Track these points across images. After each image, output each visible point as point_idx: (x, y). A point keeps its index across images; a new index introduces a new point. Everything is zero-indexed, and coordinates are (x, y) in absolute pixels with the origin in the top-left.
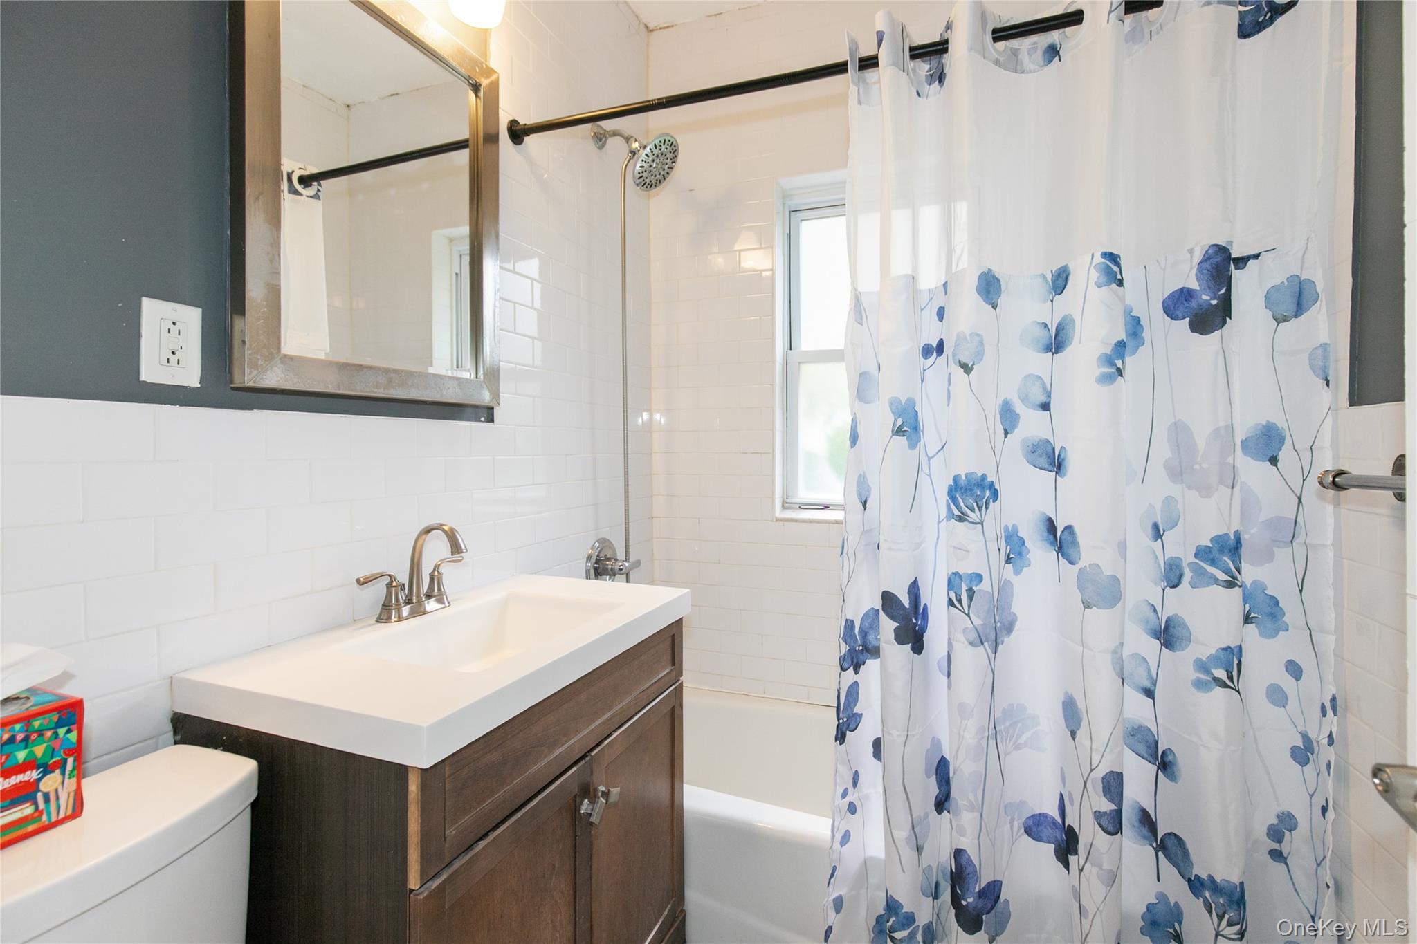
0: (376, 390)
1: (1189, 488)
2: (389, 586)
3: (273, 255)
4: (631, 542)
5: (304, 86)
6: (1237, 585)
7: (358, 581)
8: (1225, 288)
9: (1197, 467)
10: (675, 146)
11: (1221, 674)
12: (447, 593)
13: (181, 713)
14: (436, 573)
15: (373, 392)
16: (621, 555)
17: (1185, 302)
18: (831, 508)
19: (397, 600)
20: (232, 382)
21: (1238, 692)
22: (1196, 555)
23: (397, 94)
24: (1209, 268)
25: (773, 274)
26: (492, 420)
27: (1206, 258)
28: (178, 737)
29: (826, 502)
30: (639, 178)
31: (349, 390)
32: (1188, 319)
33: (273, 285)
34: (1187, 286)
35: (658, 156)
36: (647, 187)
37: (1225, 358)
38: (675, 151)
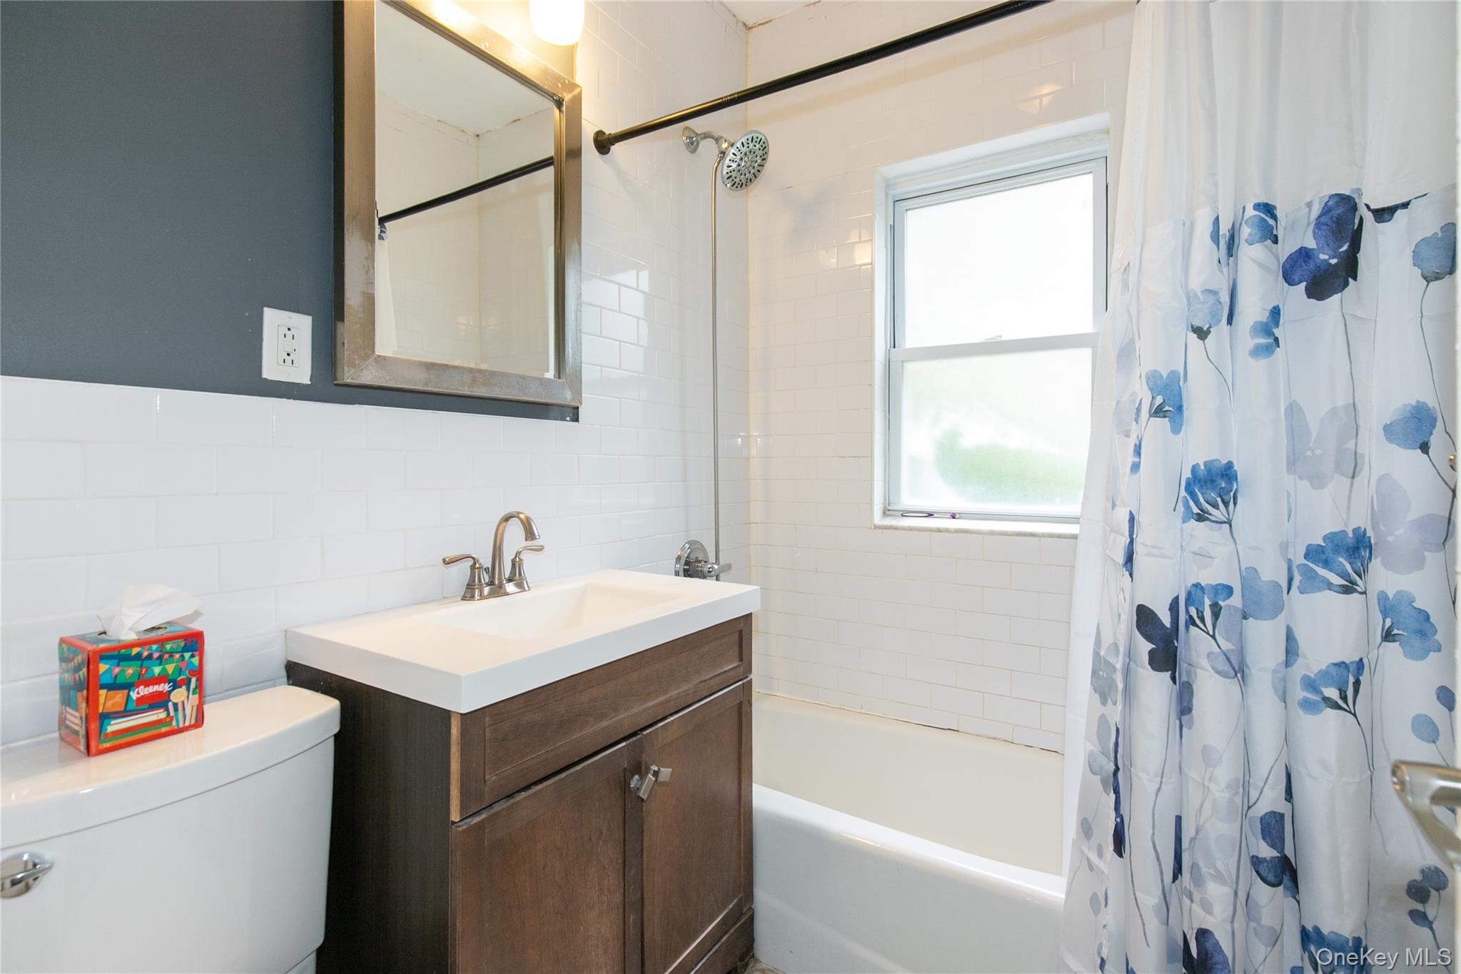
0: (461, 388)
1: (1301, 478)
2: (473, 567)
3: (368, 267)
4: (721, 548)
5: (439, 121)
6: (1356, 591)
7: (444, 560)
8: (1347, 244)
9: (1309, 453)
10: (764, 143)
11: (1332, 693)
12: (528, 579)
13: (292, 662)
14: (518, 559)
15: (458, 389)
16: (712, 559)
17: (1303, 264)
18: (935, 515)
19: (480, 581)
20: (336, 380)
21: (1354, 715)
22: (1307, 556)
23: (519, 120)
24: (1329, 222)
25: (873, 269)
26: (576, 420)
27: (1326, 211)
28: (291, 682)
29: (930, 509)
30: (728, 178)
31: (436, 388)
32: (1305, 283)
33: (368, 293)
34: (1304, 246)
35: (746, 154)
36: (737, 187)
37: (1346, 325)
38: (765, 147)
